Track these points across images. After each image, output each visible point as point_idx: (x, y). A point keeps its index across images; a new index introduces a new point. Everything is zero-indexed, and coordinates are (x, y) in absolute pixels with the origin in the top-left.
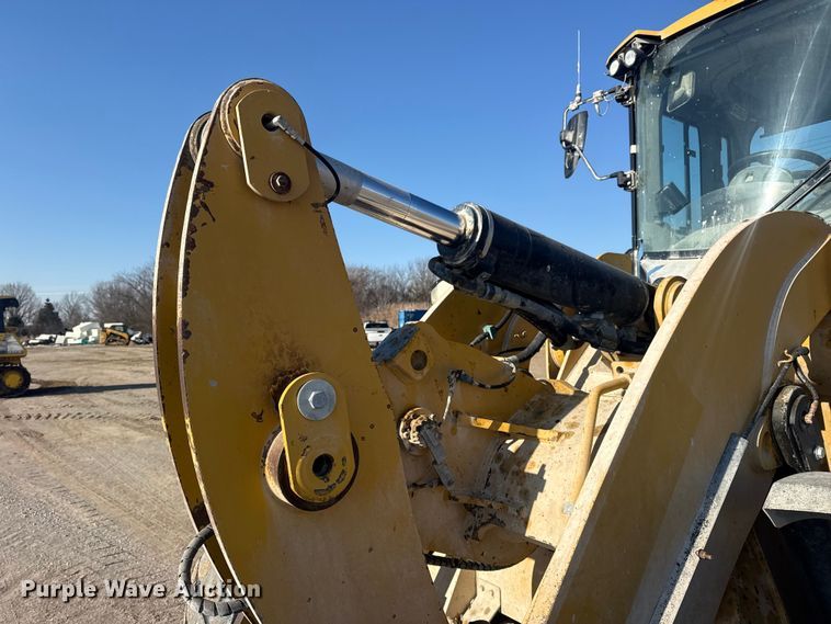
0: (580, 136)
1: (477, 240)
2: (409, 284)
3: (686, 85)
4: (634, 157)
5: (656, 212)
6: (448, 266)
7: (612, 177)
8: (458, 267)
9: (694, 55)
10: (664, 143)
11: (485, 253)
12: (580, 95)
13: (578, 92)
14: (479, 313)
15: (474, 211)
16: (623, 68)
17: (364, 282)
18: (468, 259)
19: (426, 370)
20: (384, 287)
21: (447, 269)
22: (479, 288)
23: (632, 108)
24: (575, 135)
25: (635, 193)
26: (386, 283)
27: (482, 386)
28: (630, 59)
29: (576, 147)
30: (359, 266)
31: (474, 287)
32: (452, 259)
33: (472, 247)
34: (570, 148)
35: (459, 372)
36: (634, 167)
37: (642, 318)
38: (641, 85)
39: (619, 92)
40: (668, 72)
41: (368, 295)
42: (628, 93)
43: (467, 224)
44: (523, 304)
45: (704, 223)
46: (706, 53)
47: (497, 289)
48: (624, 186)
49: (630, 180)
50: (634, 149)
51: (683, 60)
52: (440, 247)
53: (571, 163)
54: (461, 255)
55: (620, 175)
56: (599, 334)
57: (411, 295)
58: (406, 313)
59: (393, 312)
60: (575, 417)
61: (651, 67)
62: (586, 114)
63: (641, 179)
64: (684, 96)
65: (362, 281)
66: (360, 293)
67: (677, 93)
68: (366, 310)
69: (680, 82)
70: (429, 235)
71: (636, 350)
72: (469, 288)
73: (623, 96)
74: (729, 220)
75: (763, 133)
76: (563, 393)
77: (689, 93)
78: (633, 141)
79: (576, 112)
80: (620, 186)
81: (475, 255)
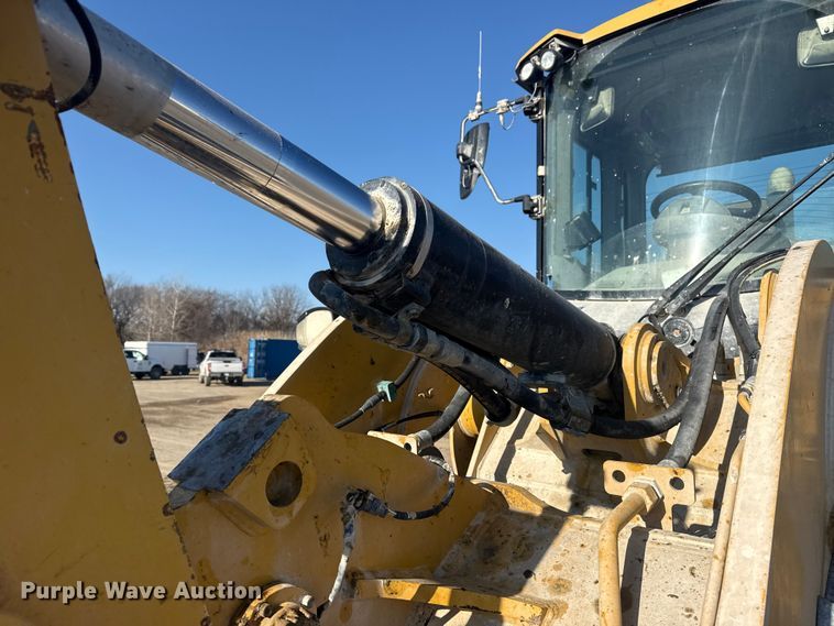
0: (481, 151)
1: (406, 243)
2: (262, 310)
3: (605, 102)
4: (541, 179)
5: (565, 246)
6: (346, 288)
7: (516, 201)
8: (365, 291)
9: (614, 69)
10: (574, 167)
11: (417, 267)
12: (481, 104)
13: (478, 100)
14: (373, 363)
15: (399, 193)
16: (538, 72)
17: (211, 306)
18: (387, 278)
19: (298, 504)
20: (234, 313)
21: (345, 293)
22: (402, 331)
23: (540, 123)
24: (474, 150)
25: (541, 222)
26: (236, 309)
27: (401, 516)
28: (548, 61)
29: (476, 163)
30: (206, 289)
31: (395, 328)
32: (356, 277)
33: (396, 256)
34: (468, 164)
35: (363, 494)
36: (541, 190)
37: (606, 381)
38: (555, 98)
39: (527, 104)
40: (588, 84)
41: (215, 321)
42: (537, 105)
43: (387, 211)
44: (467, 360)
45: (636, 259)
46: (630, 67)
47: (431, 334)
48: (530, 212)
49: (537, 205)
50: (542, 171)
51: (603, 72)
52: (333, 252)
53: (469, 181)
54: (373, 269)
55: (526, 199)
56: (566, 407)
57: (264, 322)
58: (257, 342)
59: (243, 342)
60: (557, 567)
61: (567, 77)
62: (487, 126)
63: (550, 207)
64: (601, 114)
65: (209, 305)
66: (205, 318)
67: (594, 111)
68: (211, 337)
69: (597, 98)
70: (314, 226)
71: (614, 432)
72: (383, 330)
73: (533, 108)
74: (668, 258)
75: (660, 172)
76: (522, 509)
77: (608, 110)
78: (541, 160)
79: (475, 123)
80: (526, 212)
81: (398, 272)
